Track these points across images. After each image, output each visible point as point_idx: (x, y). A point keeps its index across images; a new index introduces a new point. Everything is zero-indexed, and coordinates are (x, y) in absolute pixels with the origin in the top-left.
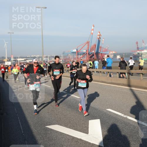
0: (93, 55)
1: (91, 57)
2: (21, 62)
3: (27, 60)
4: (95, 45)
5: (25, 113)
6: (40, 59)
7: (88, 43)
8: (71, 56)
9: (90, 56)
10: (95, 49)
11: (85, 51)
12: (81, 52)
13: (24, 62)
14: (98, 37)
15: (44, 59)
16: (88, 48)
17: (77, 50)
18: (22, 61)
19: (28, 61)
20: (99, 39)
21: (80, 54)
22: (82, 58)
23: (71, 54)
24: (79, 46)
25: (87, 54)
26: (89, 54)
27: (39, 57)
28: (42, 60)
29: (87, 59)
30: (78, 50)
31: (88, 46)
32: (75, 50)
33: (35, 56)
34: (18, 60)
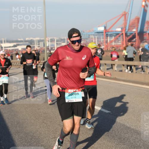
0: (134, 37)
1: (130, 40)
2: (9, 49)
3: (18, 45)
4: (138, 19)
5: (14, 138)
6: (41, 44)
7: (125, 15)
8: (95, 38)
9: (129, 38)
10: (138, 25)
11: (119, 29)
12: (112, 31)
13: (12, 50)
14: (144, 3)
15: (48, 44)
16: (125, 24)
17: (105, 27)
18: (10, 47)
19: (20, 48)
20: (146, 7)
21: (111, 36)
22: (115, 41)
23: (94, 35)
24: (108, 21)
25: (122, 34)
26: (126, 34)
27: (39, 41)
28: (44, 46)
29: (123, 44)
30: (107, 28)
31: (125, 20)
32: (102, 29)
33: (31, 38)
34: (3, 45)
